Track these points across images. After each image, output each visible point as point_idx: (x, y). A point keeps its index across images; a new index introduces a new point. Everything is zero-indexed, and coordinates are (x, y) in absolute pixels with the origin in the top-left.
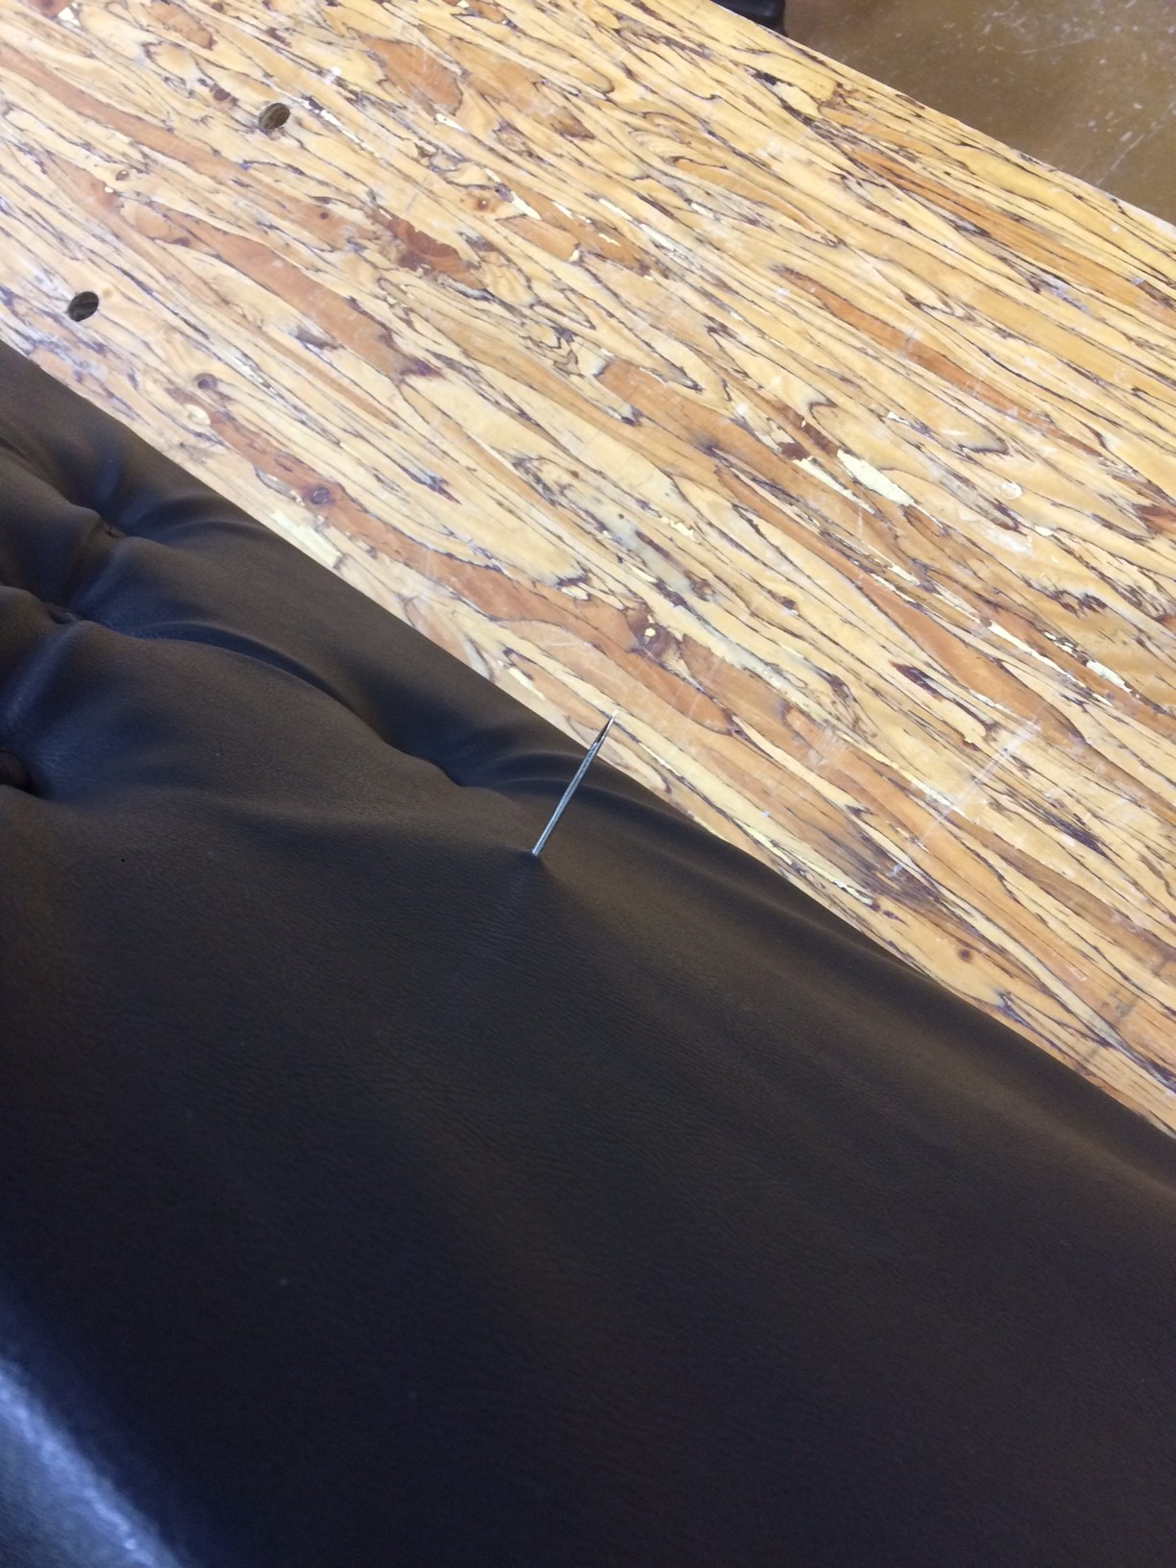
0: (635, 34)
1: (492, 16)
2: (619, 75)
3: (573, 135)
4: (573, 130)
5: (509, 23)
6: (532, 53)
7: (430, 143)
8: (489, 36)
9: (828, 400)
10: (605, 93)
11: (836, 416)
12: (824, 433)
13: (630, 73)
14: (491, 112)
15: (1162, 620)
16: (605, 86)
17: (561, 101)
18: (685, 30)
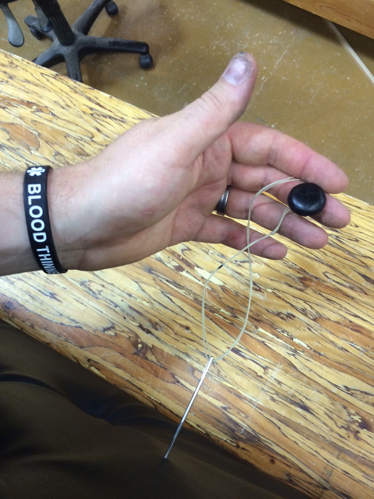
0: (98, 115)
1: (45, 111)
2: (95, 131)
3: (81, 155)
4: (82, 153)
5: (52, 114)
6: (63, 125)
7: (30, 162)
8: (45, 119)
9: (188, 248)
10: (91, 138)
11: (192, 254)
12: (189, 261)
13: (98, 130)
14: (51, 148)
15: (315, 320)
16: (91, 136)
17: (76, 143)
18: (115, 113)
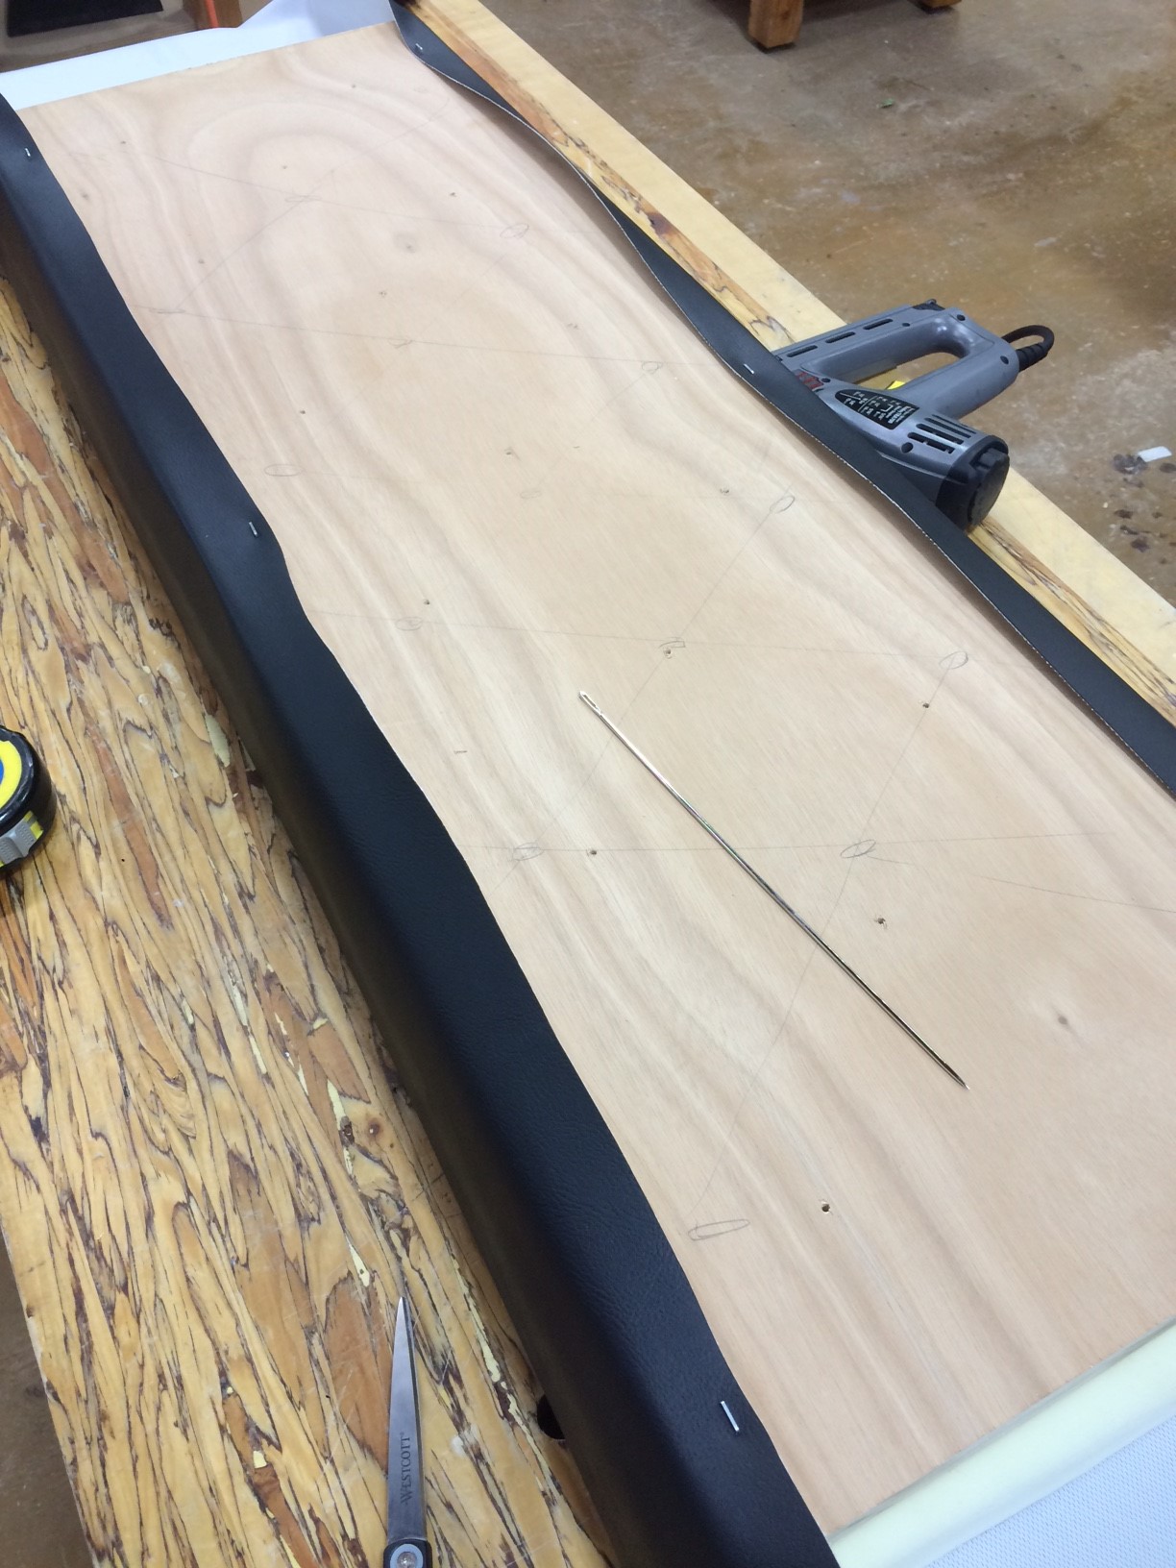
0: (112, 1271)
1: (238, 1413)
3: (247, 1167)
4: (243, 1170)
5: (225, 1384)
7: (393, 1247)
8: (257, 1379)
9: (207, 804)
10: (186, 1206)
11: (211, 790)
12: (227, 782)
13: (149, 1219)
14: (310, 1254)
16: (182, 1214)
